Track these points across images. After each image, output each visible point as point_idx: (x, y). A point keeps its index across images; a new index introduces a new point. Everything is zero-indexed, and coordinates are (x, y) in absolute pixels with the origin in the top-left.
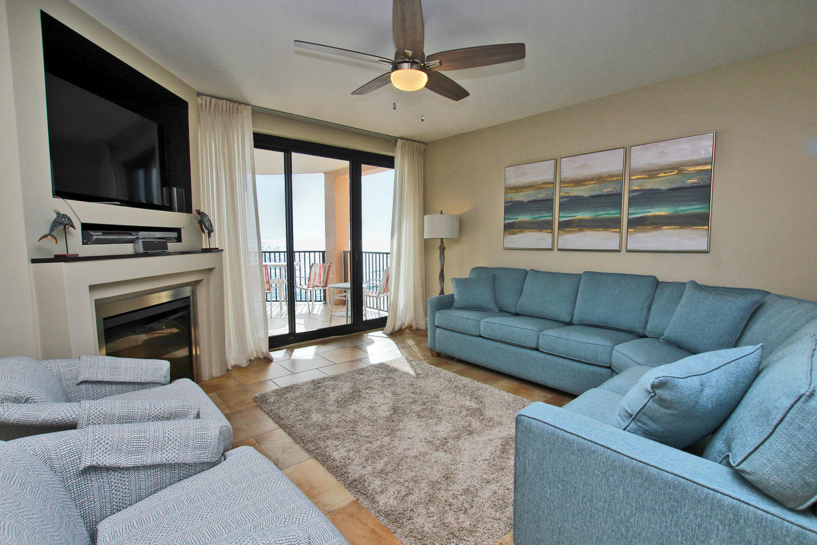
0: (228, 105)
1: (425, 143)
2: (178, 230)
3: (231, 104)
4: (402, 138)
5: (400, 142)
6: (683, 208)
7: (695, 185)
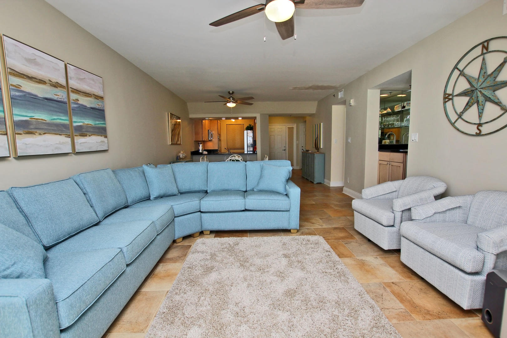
6: (97, 122)
7: (100, 108)
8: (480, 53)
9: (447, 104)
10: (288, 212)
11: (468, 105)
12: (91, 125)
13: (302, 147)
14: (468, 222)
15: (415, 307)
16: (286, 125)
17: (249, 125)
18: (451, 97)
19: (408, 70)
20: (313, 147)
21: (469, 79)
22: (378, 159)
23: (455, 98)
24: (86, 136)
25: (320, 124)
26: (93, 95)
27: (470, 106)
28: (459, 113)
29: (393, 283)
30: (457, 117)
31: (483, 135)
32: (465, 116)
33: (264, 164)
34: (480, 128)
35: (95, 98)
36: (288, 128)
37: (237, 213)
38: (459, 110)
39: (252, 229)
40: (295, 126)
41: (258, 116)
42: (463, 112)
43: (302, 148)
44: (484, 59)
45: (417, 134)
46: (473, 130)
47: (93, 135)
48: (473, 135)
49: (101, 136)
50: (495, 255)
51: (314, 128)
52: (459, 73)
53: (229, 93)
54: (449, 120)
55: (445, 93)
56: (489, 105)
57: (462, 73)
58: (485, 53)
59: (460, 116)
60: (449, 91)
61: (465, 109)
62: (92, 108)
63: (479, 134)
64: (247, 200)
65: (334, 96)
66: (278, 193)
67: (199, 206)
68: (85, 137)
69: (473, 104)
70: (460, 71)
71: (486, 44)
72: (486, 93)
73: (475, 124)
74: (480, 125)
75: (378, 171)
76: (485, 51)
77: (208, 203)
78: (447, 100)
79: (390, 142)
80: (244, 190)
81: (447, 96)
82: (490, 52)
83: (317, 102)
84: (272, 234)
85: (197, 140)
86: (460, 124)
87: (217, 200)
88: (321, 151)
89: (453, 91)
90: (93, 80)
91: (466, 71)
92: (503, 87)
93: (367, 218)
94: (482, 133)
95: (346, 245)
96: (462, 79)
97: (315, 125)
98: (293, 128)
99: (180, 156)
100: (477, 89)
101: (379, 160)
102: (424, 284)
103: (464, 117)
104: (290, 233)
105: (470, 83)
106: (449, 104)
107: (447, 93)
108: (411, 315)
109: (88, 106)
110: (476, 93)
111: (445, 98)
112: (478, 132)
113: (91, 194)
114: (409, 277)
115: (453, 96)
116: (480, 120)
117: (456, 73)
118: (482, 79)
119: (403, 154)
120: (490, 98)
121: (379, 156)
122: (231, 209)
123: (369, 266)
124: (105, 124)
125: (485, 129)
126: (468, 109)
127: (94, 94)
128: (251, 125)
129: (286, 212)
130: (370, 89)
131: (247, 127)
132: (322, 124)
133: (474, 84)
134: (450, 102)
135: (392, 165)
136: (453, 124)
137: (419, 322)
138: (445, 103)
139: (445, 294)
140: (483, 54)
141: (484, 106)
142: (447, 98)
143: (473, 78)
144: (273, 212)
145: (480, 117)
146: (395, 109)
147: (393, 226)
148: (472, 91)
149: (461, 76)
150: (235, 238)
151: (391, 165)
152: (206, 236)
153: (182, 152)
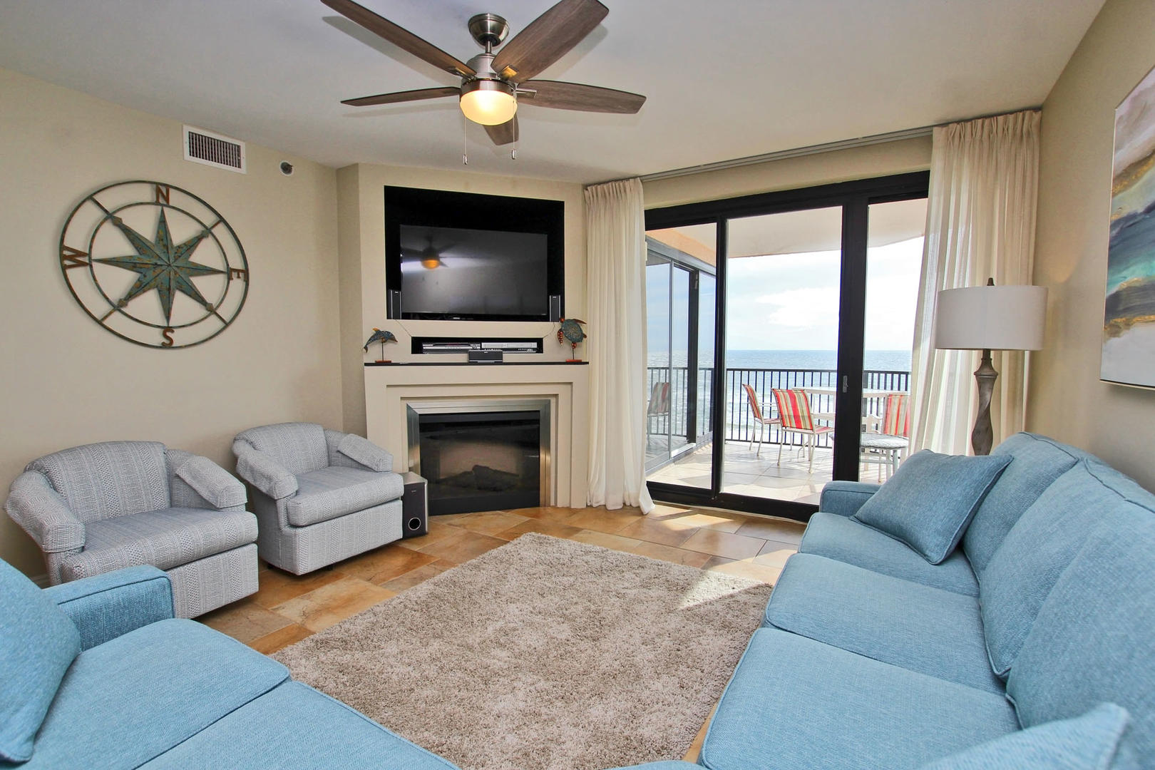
0: (617, 186)
1: (1036, 109)
2: (539, 341)
3: (621, 184)
4: (944, 124)
5: (938, 135)
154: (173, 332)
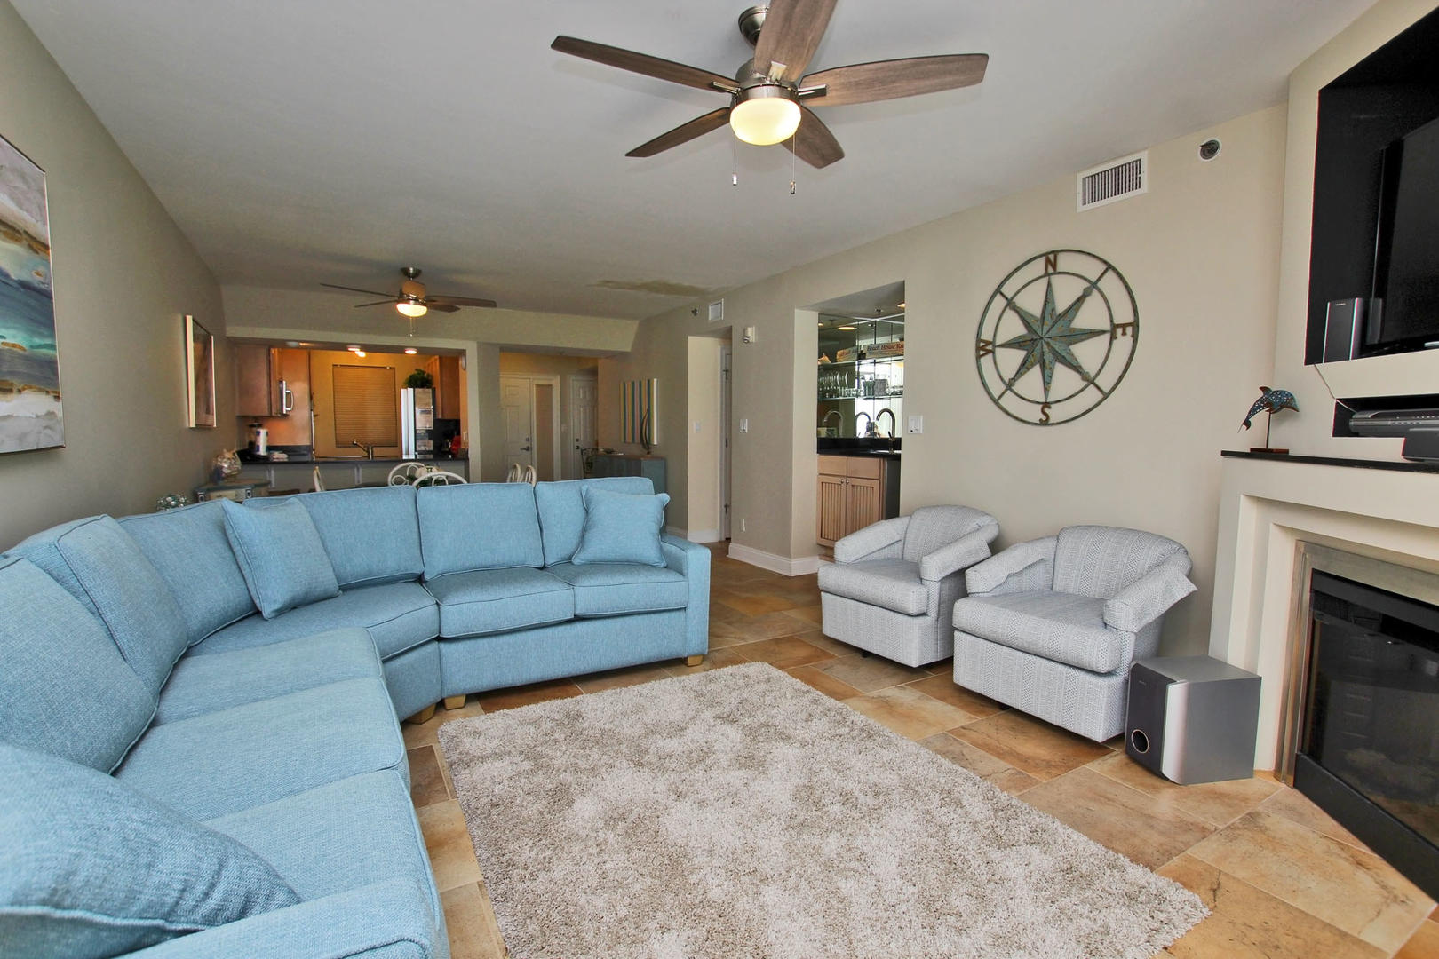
6: (37, 341)
7: (42, 286)
8: (1042, 272)
9: (982, 359)
10: (682, 613)
11: (1024, 367)
12: (21, 348)
13: (577, 440)
14: (1054, 587)
15: (1024, 760)
16: (531, 377)
17: (416, 372)
18: (990, 347)
19: (898, 279)
20: (625, 442)
21: (1024, 317)
22: (816, 473)
23: (998, 351)
24: (11, 391)
25: (649, 381)
26: (25, 236)
27: (1028, 369)
28: (1007, 381)
29: (963, 728)
30: (1003, 387)
31: (1053, 424)
32: (1019, 386)
33: (591, 489)
34: (1046, 410)
35: (30, 246)
36: (538, 386)
37: (549, 631)
38: (1008, 374)
39: (592, 671)
40: (555, 382)
41: (471, 348)
42: (1014, 379)
43: (576, 444)
44: (1049, 285)
45: (922, 417)
46: (1035, 414)
47: (30, 387)
48: (1036, 424)
49: (48, 392)
50: (1135, 634)
51: (629, 391)
52: (1005, 302)
53: (405, 272)
54: (989, 393)
55: (979, 340)
56: (1060, 370)
57: (1010, 304)
58: (1052, 274)
59: (1009, 386)
60: (987, 335)
61: (1019, 374)
62: (24, 285)
63: (1045, 423)
64: (580, 591)
65: (695, 312)
66: (645, 564)
67: (437, 622)
68: (10, 397)
69: (1033, 365)
70: (1007, 299)
71: (1052, 257)
72: (1057, 348)
73: (1038, 403)
74: (1046, 405)
75: (818, 499)
76: (1051, 270)
77: (464, 610)
78: (982, 352)
79: (871, 435)
80: (540, 563)
81: (982, 344)
82: (1060, 273)
83: (637, 322)
84: (640, 676)
85: (243, 414)
86: (1009, 401)
87: (492, 597)
88: (654, 452)
89: (995, 336)
90: (23, 177)
91: (1019, 301)
92: (1082, 340)
93: (861, 604)
94: (1051, 421)
95: (825, 673)
96: (1010, 314)
97: (633, 383)
98: (550, 386)
99: (222, 467)
100: (1042, 338)
101: (820, 474)
102: (1013, 717)
103: (1017, 387)
104: (684, 666)
105: (1027, 325)
106: (987, 361)
107: (982, 338)
108: (1029, 777)
109: (13, 277)
110: (1039, 345)
111: (978, 349)
112: (1044, 418)
113: (112, 611)
114: (981, 712)
115: (995, 347)
116: (1046, 398)
117: (999, 300)
118: (1048, 322)
119: (878, 460)
120: (1063, 357)
121: (820, 462)
122: (536, 621)
123: (902, 705)
124: (53, 347)
125: (1056, 413)
126: (1025, 372)
127: (26, 232)
128: (424, 373)
129: (678, 613)
130: (802, 308)
131: (411, 376)
132: (655, 380)
133: (1036, 327)
134: (990, 356)
135: (853, 486)
136: (996, 402)
137: (1048, 783)
138: (978, 357)
139: (1060, 725)
140: (1047, 274)
141: (1052, 369)
142: (984, 348)
143: (1032, 316)
144: (645, 616)
145: (1046, 390)
146: (838, 357)
147: (924, 614)
148: (1032, 340)
149: (1010, 309)
150: (559, 702)
151: (849, 487)
152: (455, 712)
153: (228, 455)
154: (1050, 408)
